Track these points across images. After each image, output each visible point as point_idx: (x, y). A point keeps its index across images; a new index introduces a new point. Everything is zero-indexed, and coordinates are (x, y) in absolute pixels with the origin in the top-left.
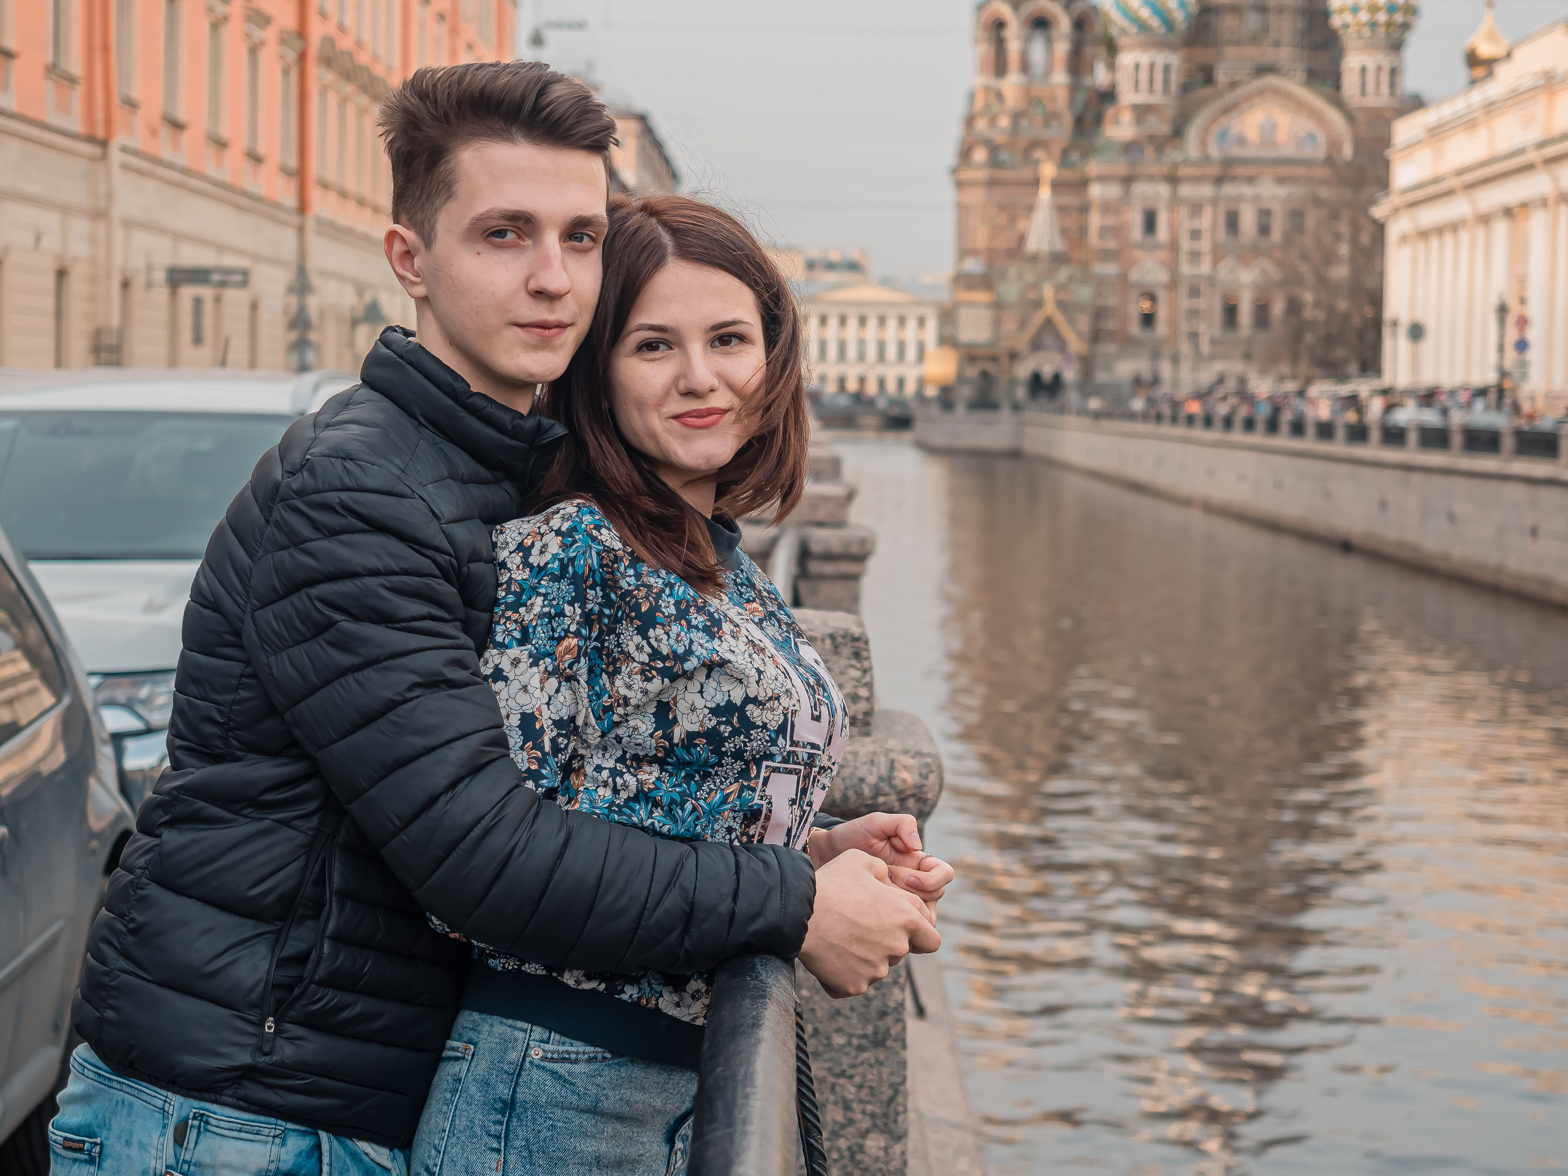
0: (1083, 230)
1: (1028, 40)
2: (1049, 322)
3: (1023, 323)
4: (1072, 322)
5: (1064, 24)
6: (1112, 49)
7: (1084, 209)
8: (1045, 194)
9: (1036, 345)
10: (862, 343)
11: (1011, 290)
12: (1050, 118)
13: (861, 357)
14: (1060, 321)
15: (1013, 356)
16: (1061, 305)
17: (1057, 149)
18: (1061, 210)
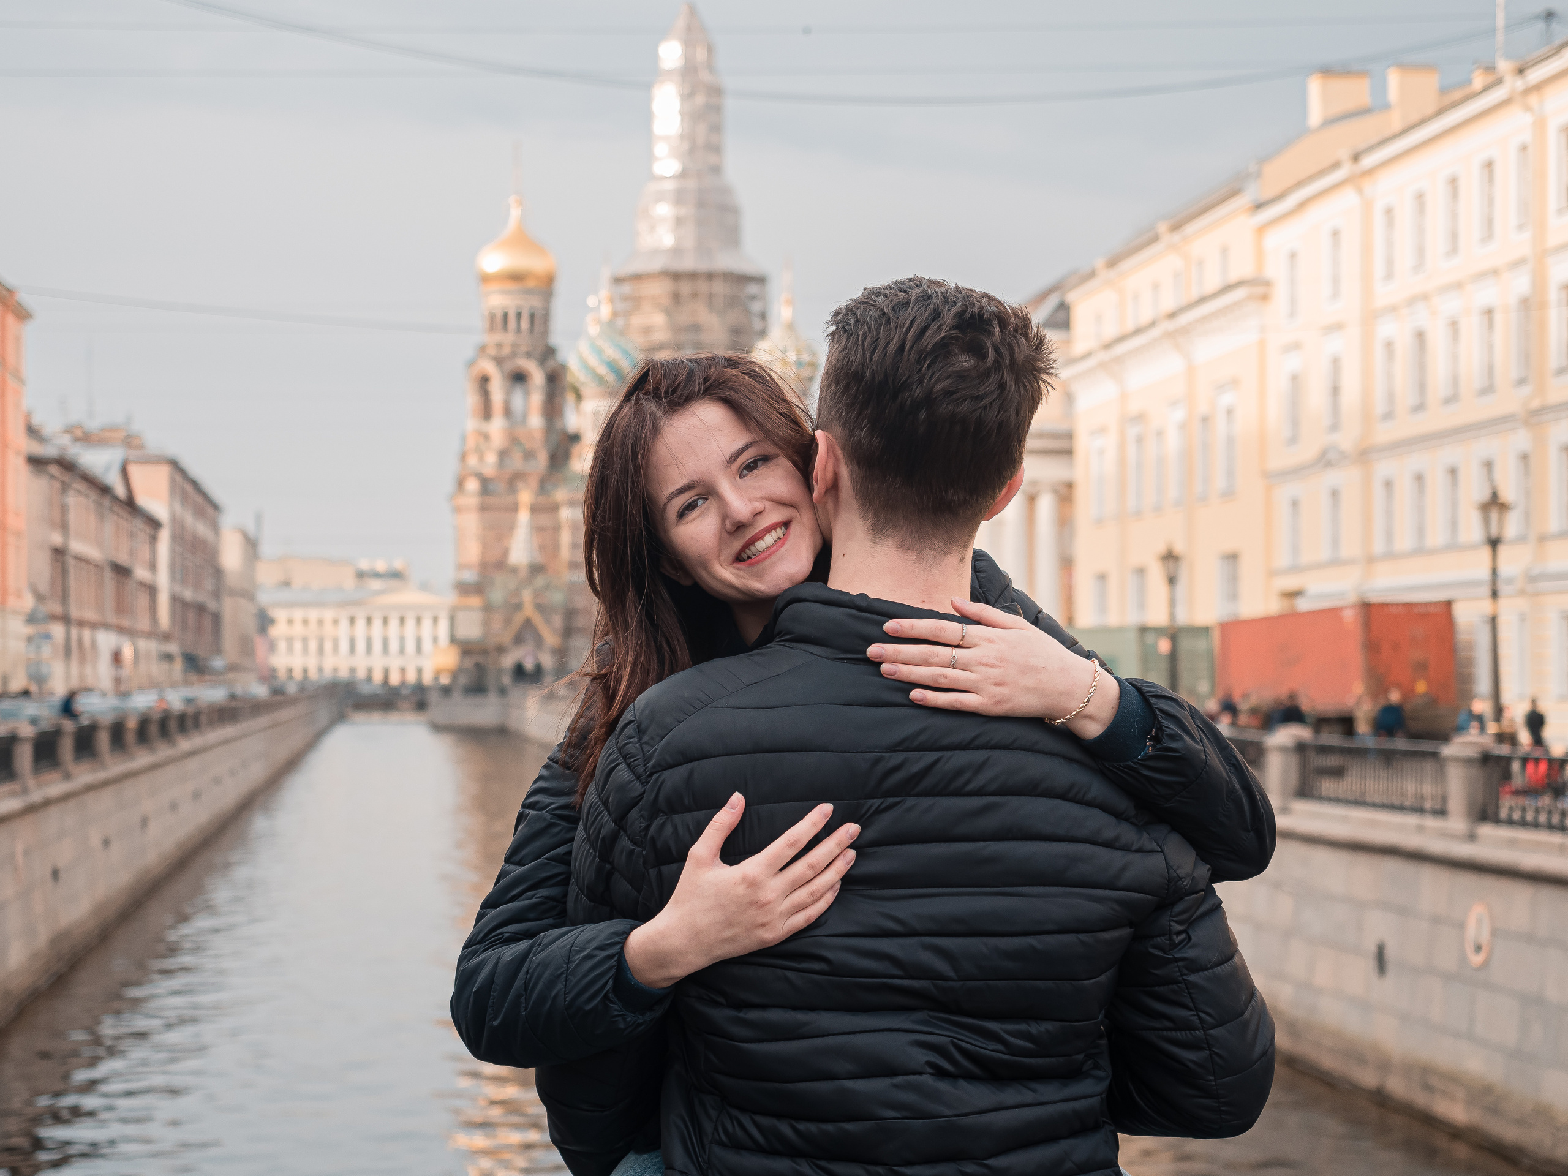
0: (556, 547)
1: (508, 393)
2: (528, 623)
3: (508, 621)
4: (548, 621)
5: (538, 377)
6: (579, 397)
7: (556, 528)
8: (524, 517)
9: (518, 640)
10: (402, 640)
11: (497, 595)
12: (529, 455)
13: (402, 651)
14: (538, 620)
15: (500, 650)
16: (540, 608)
17: (534, 482)
18: (537, 529)
